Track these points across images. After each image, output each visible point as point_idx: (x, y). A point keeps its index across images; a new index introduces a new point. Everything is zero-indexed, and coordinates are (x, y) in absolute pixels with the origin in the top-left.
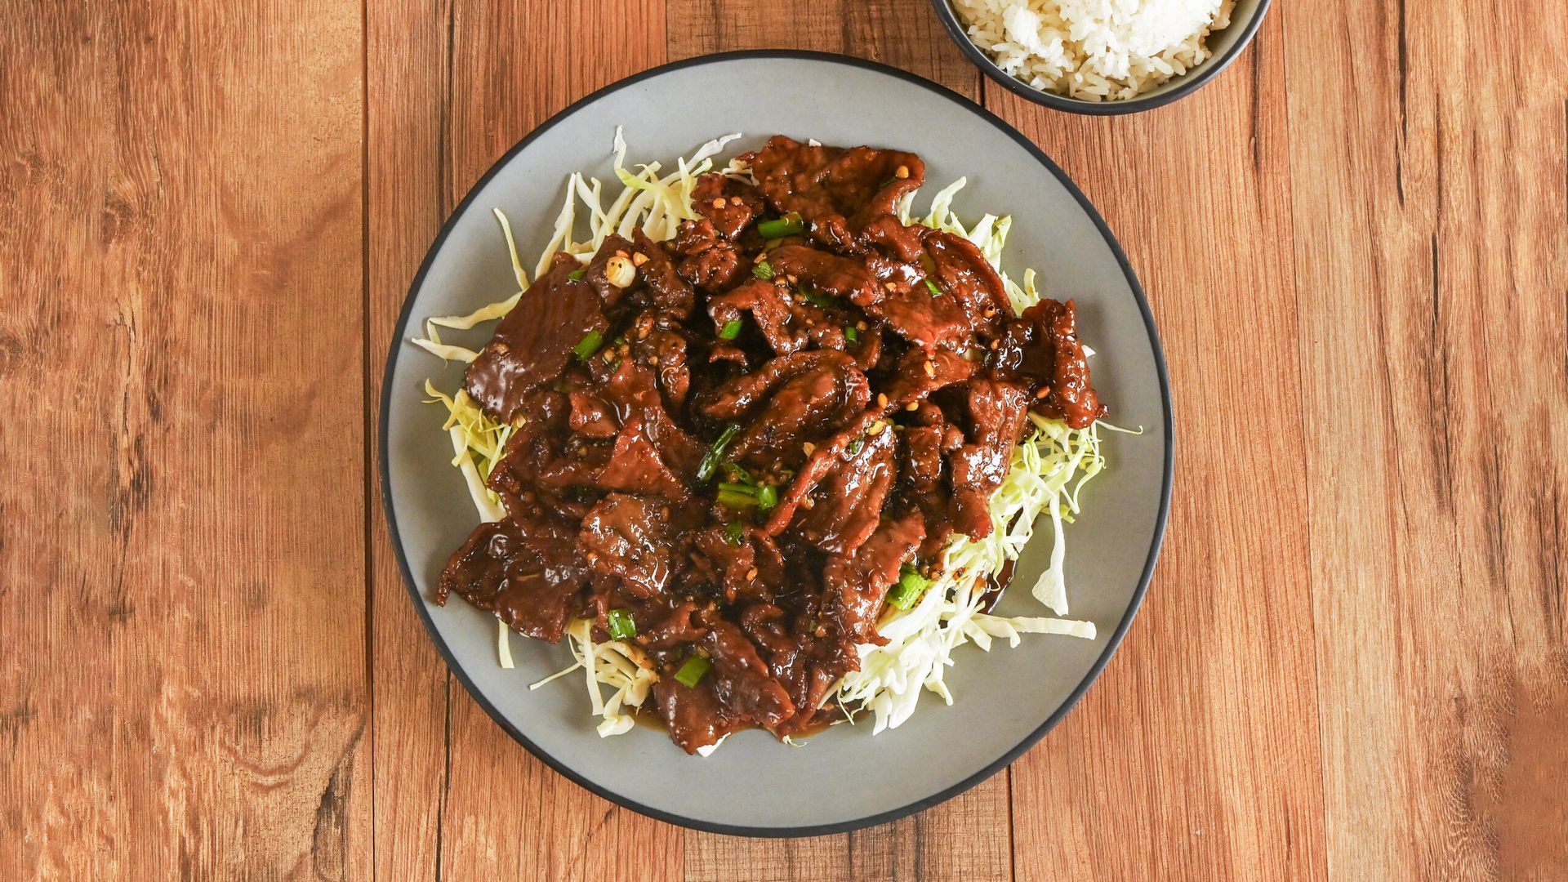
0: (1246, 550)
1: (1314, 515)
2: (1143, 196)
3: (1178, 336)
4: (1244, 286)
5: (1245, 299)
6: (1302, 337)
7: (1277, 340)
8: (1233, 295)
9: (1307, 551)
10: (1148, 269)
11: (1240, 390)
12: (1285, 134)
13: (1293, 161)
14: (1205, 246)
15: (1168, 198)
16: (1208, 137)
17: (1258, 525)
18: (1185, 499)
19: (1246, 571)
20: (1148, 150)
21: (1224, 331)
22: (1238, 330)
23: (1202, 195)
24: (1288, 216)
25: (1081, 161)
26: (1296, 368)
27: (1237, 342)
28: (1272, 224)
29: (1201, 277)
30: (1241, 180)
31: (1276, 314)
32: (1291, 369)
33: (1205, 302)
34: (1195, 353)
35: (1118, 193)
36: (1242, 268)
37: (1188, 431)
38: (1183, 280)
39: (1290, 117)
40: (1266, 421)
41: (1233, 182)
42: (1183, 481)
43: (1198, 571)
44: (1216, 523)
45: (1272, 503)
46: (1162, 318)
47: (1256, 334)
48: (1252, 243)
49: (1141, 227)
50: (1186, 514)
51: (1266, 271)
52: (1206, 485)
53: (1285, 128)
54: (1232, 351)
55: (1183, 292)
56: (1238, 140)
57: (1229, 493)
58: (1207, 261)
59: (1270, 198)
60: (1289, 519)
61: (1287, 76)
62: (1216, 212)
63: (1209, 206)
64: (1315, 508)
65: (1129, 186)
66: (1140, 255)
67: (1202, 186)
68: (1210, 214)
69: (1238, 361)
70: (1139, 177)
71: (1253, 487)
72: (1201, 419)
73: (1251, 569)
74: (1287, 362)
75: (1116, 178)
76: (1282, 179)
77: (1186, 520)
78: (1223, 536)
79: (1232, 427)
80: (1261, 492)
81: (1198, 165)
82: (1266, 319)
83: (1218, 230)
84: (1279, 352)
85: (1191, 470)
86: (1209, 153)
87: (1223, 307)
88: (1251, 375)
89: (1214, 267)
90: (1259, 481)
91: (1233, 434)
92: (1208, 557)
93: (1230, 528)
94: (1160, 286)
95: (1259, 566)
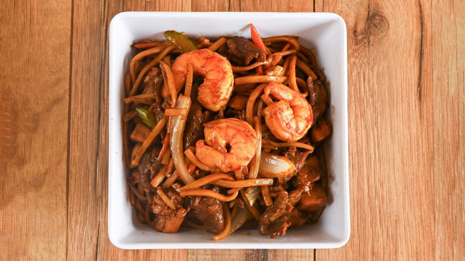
0: (410, 249)
1: (437, 236)
2: (375, 108)
3: (387, 164)
4: (413, 146)
5: (414, 150)
6: (435, 166)
7: (426, 167)
8: (409, 149)
9: (434, 250)
10: (376, 138)
11: (410, 186)
12: (432, 87)
13: (434, 97)
14: (399, 129)
15: (385, 110)
16: (402, 86)
17: (415, 239)
18: (388, 228)
19: (410, 257)
20: (378, 90)
21: (405, 163)
22: (410, 163)
23: (398, 109)
24: (431, 119)
25: (352, 93)
26: (432, 179)
27: (410, 168)
28: (425, 121)
29: (397, 142)
30: (414, 104)
31: (426, 157)
32: (431, 179)
33: (398, 151)
34: (393, 171)
35: (366, 107)
36: (413, 138)
37: (390, 202)
38: (390, 142)
39: (434, 80)
40: (420, 199)
41: (411, 104)
42: (387, 221)
43: (391, 257)
44: (399, 238)
45: (421, 231)
46: (381, 157)
47: (417, 165)
48: (417, 129)
49: (374, 121)
50: (388, 234)
51: (422, 140)
52: (396, 223)
53: (432, 84)
54: (408, 170)
55: (390, 147)
56: (413, 88)
57: (405, 227)
58: (399, 135)
59: (425, 111)
60: (428, 238)
61: (433, 64)
62: (404, 116)
63: (401, 114)
64: (438, 234)
65: (370, 104)
66: (373, 132)
67: (398, 106)
68: (401, 117)
69: (410, 175)
70: (374, 101)
71: (414, 225)
72: (395, 197)
73: (412, 257)
74: (429, 176)
75: (365, 101)
76: (430, 104)
77: (388, 236)
78: (402, 243)
79: (407, 201)
80: (417, 226)
81: (397, 97)
82: (421, 159)
83: (404, 123)
84: (426, 172)
85: (390, 217)
86: (402, 92)
87: (405, 153)
88: (415, 181)
89: (402, 138)
90: (417, 222)
91: (407, 204)
92: (396, 252)
93: (405, 240)
94: (381, 144)
95: (415, 256)
